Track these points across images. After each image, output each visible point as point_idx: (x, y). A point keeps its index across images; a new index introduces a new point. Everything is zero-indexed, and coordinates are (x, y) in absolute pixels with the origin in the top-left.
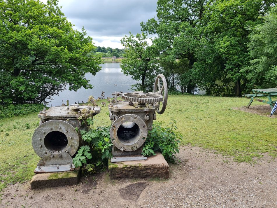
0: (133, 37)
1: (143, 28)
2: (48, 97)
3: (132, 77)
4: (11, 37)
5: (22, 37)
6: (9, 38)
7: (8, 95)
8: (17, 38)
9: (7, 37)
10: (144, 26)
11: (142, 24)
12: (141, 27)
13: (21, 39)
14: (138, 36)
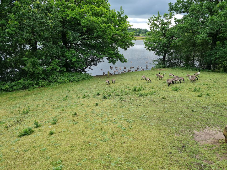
0: (160, 17)
1: (170, 8)
2: (89, 67)
3: (154, 53)
4: (67, 15)
5: (76, 15)
6: (66, 15)
7: (63, 64)
8: (72, 16)
9: (64, 14)
10: (172, 6)
11: (170, 4)
12: (169, 7)
13: (75, 16)
14: (165, 16)
